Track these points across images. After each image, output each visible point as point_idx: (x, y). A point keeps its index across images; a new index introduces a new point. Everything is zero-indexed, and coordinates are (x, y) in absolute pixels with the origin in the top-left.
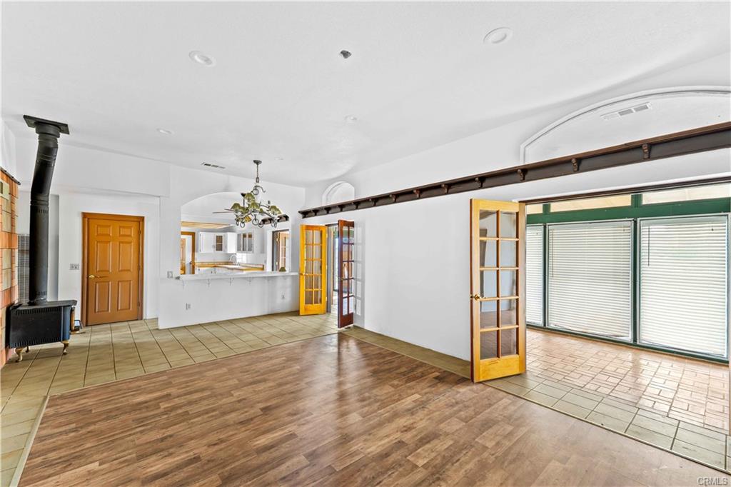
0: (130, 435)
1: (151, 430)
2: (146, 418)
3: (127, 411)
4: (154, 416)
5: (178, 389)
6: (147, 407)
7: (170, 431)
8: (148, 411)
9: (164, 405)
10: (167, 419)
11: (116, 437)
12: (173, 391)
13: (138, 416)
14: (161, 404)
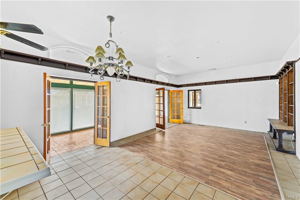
0: (239, 162)
1: (233, 159)
2: (232, 163)
3: (237, 171)
4: (229, 162)
5: (212, 166)
6: (229, 167)
7: (228, 156)
8: (230, 165)
9: (223, 164)
10: (226, 159)
11: (244, 164)
12: (215, 167)
13: (234, 166)
14: (224, 165)
